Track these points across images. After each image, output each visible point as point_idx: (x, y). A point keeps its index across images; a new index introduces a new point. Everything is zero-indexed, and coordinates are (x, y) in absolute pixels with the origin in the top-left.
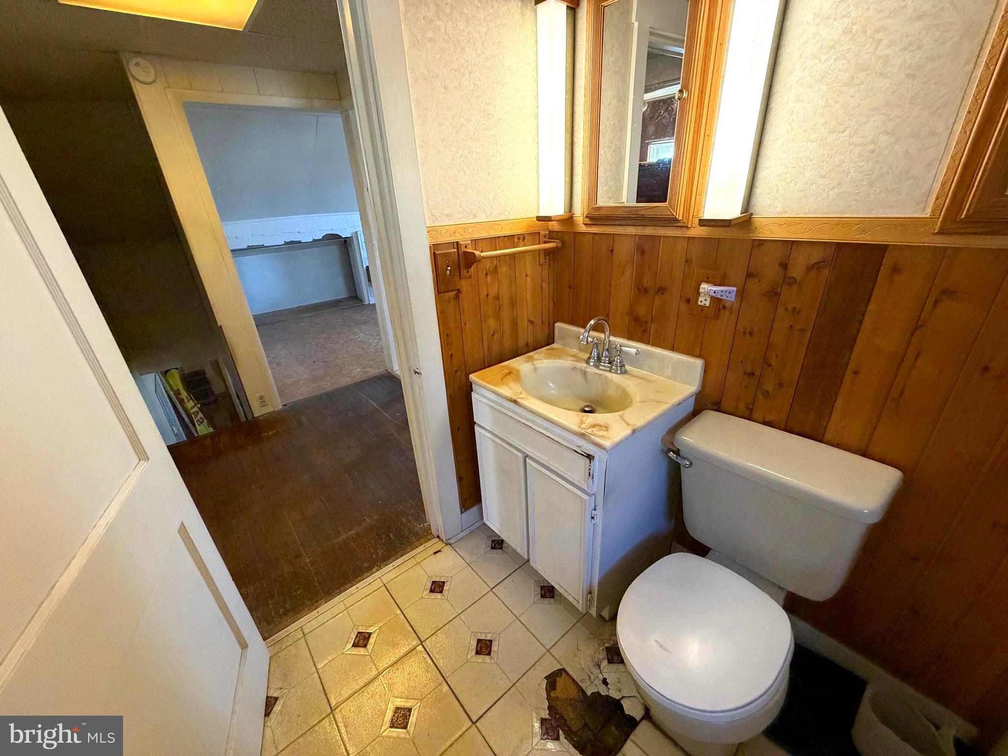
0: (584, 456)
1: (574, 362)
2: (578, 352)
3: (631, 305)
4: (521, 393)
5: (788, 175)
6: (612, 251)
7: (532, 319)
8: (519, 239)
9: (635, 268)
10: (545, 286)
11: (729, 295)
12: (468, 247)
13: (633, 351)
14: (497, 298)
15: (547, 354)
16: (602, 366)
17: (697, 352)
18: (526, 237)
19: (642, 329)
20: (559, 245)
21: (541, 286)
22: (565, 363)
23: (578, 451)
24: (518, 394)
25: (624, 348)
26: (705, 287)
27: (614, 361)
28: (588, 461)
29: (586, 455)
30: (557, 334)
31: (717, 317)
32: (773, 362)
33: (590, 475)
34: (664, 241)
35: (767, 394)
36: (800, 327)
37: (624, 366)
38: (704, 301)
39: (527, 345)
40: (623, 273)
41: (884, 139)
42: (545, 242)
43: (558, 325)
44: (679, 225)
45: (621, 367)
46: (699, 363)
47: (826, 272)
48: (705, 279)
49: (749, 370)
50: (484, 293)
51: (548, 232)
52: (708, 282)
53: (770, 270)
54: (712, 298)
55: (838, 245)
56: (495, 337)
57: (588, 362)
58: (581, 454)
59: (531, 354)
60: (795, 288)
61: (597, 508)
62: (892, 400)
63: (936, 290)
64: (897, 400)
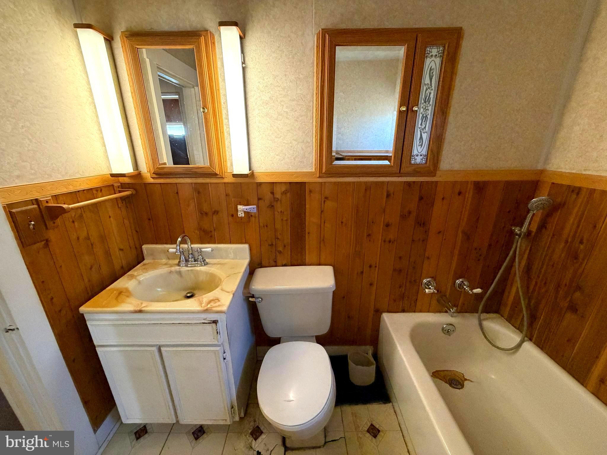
0: (211, 323)
1: (169, 268)
2: (168, 260)
3: (198, 223)
4: (142, 304)
5: (264, 154)
6: (177, 193)
7: (122, 247)
8: (97, 191)
9: (196, 202)
10: (126, 221)
11: (253, 210)
12: (49, 202)
13: (209, 250)
14: (88, 238)
15: (144, 269)
16: (189, 264)
17: (244, 241)
18: (103, 189)
19: (209, 236)
20: (134, 192)
21: (124, 222)
22: (162, 271)
23: (205, 322)
24: (140, 305)
25: (203, 250)
26: (240, 207)
27: (198, 259)
28: (214, 325)
29: (212, 322)
30: (146, 253)
31: (249, 221)
32: (279, 237)
33: (217, 333)
34: (211, 186)
35: (280, 252)
36: (285, 219)
37: (205, 260)
38: (241, 214)
39: (122, 267)
40: (189, 206)
41: (294, 143)
42: (120, 192)
43: (144, 247)
44: (218, 177)
45: (203, 261)
46: (246, 246)
47: (288, 194)
48: (239, 203)
49: (270, 244)
50: (74, 237)
51: (120, 184)
52: (240, 204)
53: (268, 196)
54: (245, 212)
55: (290, 183)
56: (93, 269)
57: (179, 265)
58: (208, 323)
59: (130, 273)
60: (279, 202)
61: (226, 351)
62: (322, 241)
63: (323, 198)
64: (323, 240)
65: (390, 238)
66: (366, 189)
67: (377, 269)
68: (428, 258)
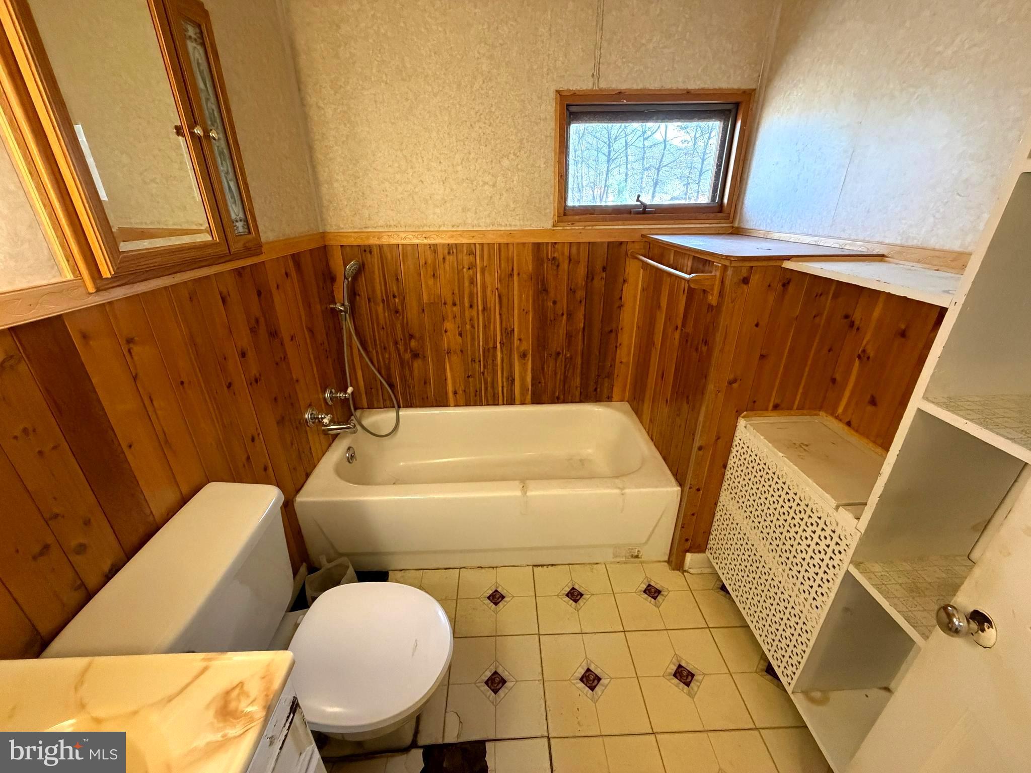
32: (56, 510)
35: (82, 549)
36: (51, 445)
47: (24, 367)
49: (38, 549)
55: (13, 330)
62: (164, 443)
63: (123, 342)
64: (167, 442)
65: (255, 375)
66: (190, 298)
67: (261, 436)
68: (297, 381)
